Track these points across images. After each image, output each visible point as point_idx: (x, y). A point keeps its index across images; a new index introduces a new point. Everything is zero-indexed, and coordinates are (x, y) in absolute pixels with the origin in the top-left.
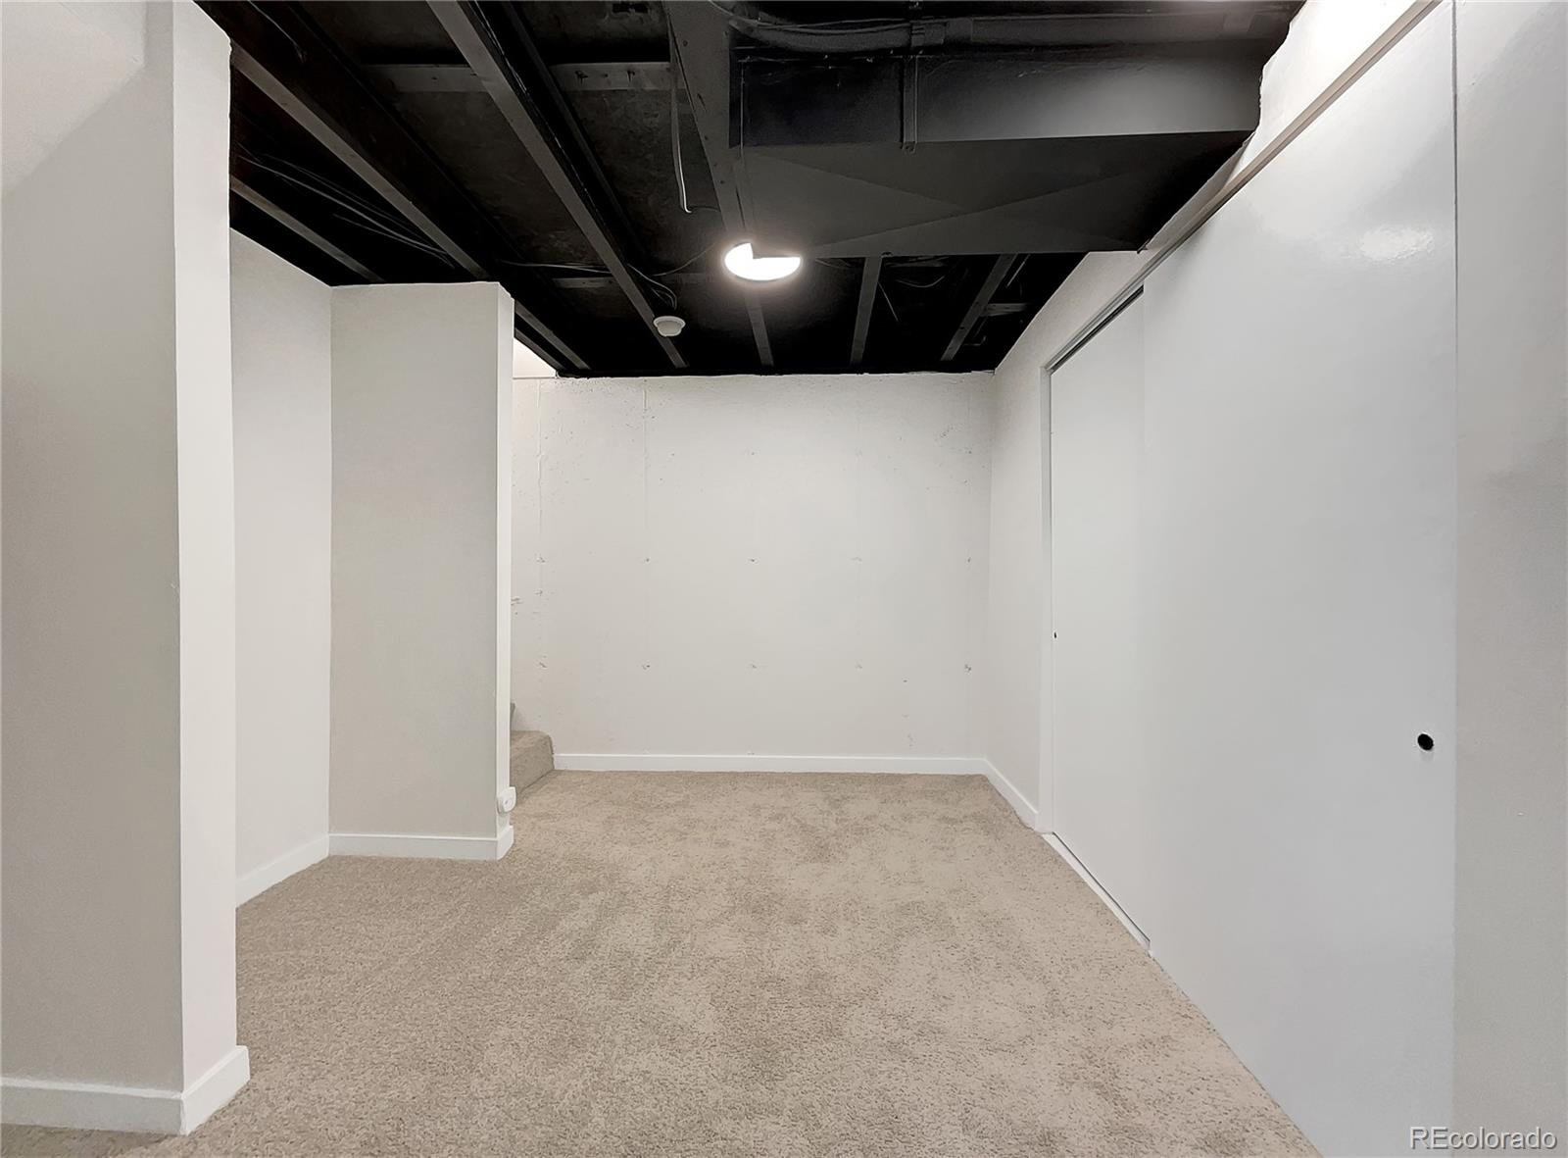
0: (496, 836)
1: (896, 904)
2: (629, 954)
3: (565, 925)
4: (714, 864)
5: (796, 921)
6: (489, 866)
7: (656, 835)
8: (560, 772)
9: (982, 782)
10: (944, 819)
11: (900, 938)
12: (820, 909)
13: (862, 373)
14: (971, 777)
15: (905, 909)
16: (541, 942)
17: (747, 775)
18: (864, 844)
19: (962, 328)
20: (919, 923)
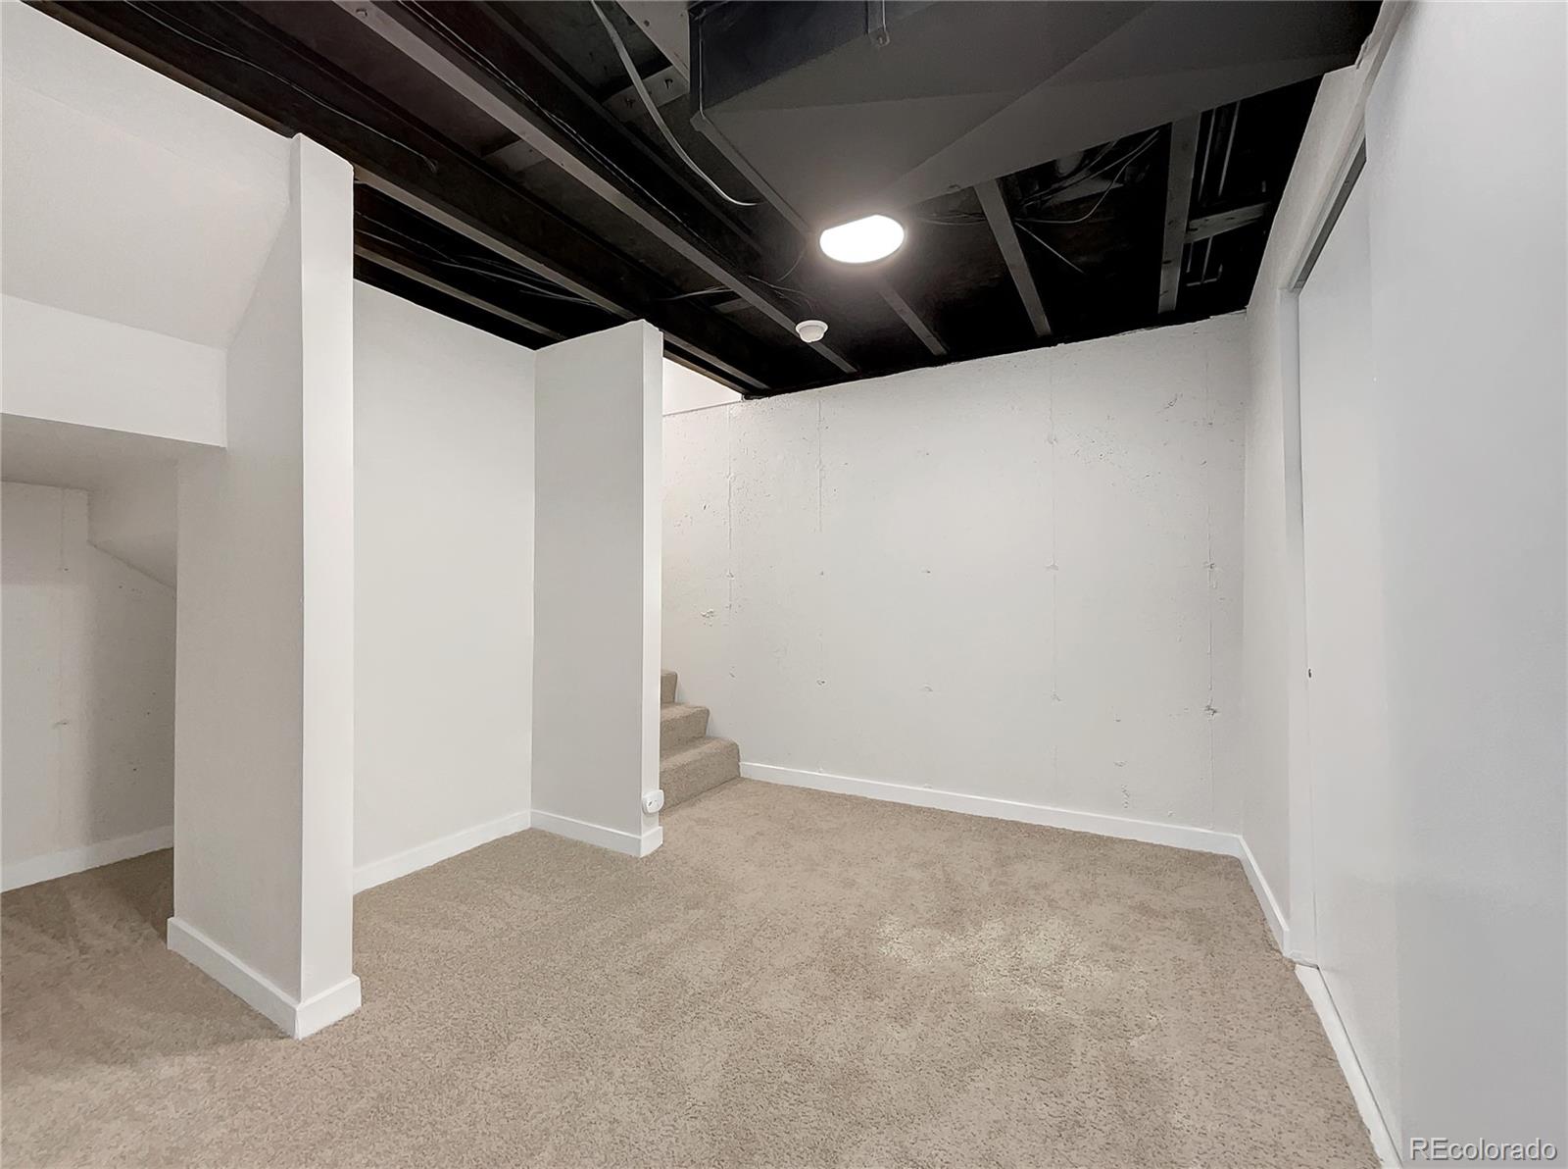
0: (640, 834)
1: (1006, 1009)
2: (684, 982)
3: (652, 936)
4: (826, 904)
5: (870, 994)
6: (629, 860)
7: (788, 860)
8: (744, 779)
9: (1234, 868)
10: (1144, 909)
11: (984, 1056)
12: (907, 988)
13: (1055, 345)
14: (1214, 858)
15: (1016, 1018)
16: (621, 947)
17: (919, 810)
18: (1009, 920)
19: (1167, 262)
20: (1023, 1043)
